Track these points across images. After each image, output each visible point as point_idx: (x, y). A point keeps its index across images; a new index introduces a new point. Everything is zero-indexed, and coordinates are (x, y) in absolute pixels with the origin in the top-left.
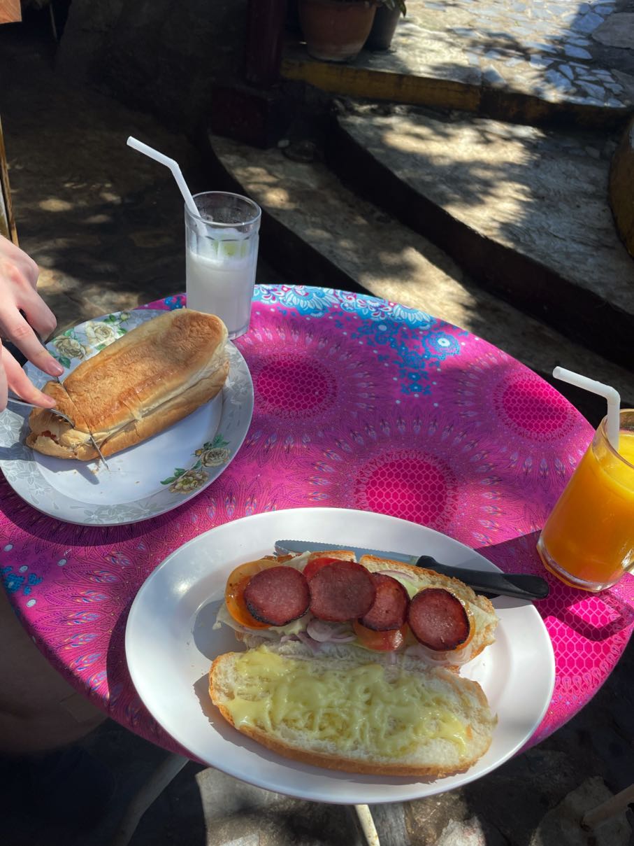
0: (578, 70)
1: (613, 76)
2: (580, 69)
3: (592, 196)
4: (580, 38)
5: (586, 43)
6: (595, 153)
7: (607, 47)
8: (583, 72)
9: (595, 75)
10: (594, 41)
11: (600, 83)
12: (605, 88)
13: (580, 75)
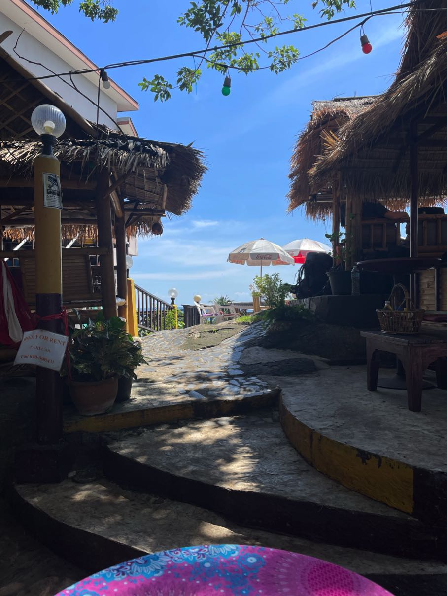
0: (240, 380)
1: (259, 378)
2: (241, 380)
3: (280, 444)
4: (234, 365)
5: (238, 366)
6: (270, 420)
7: (249, 365)
8: (243, 381)
9: (249, 380)
10: (241, 364)
11: (254, 383)
12: (259, 386)
13: (242, 383)
